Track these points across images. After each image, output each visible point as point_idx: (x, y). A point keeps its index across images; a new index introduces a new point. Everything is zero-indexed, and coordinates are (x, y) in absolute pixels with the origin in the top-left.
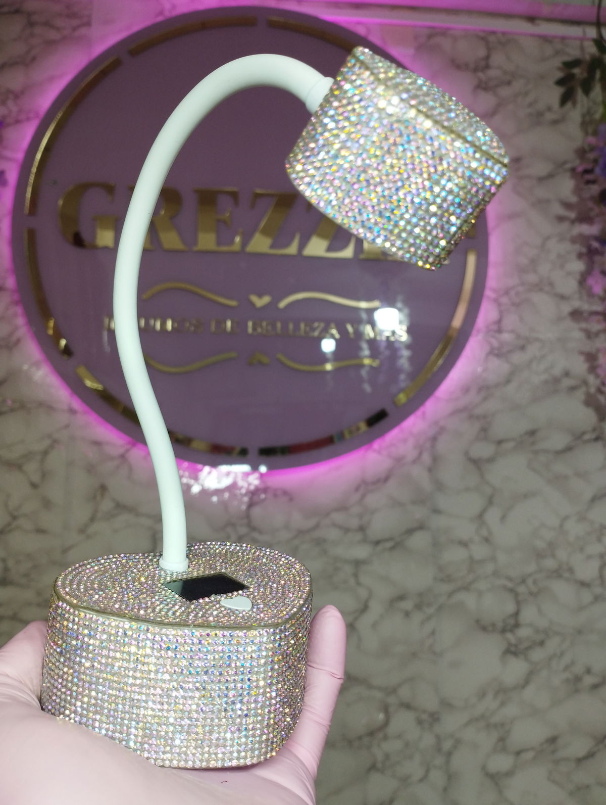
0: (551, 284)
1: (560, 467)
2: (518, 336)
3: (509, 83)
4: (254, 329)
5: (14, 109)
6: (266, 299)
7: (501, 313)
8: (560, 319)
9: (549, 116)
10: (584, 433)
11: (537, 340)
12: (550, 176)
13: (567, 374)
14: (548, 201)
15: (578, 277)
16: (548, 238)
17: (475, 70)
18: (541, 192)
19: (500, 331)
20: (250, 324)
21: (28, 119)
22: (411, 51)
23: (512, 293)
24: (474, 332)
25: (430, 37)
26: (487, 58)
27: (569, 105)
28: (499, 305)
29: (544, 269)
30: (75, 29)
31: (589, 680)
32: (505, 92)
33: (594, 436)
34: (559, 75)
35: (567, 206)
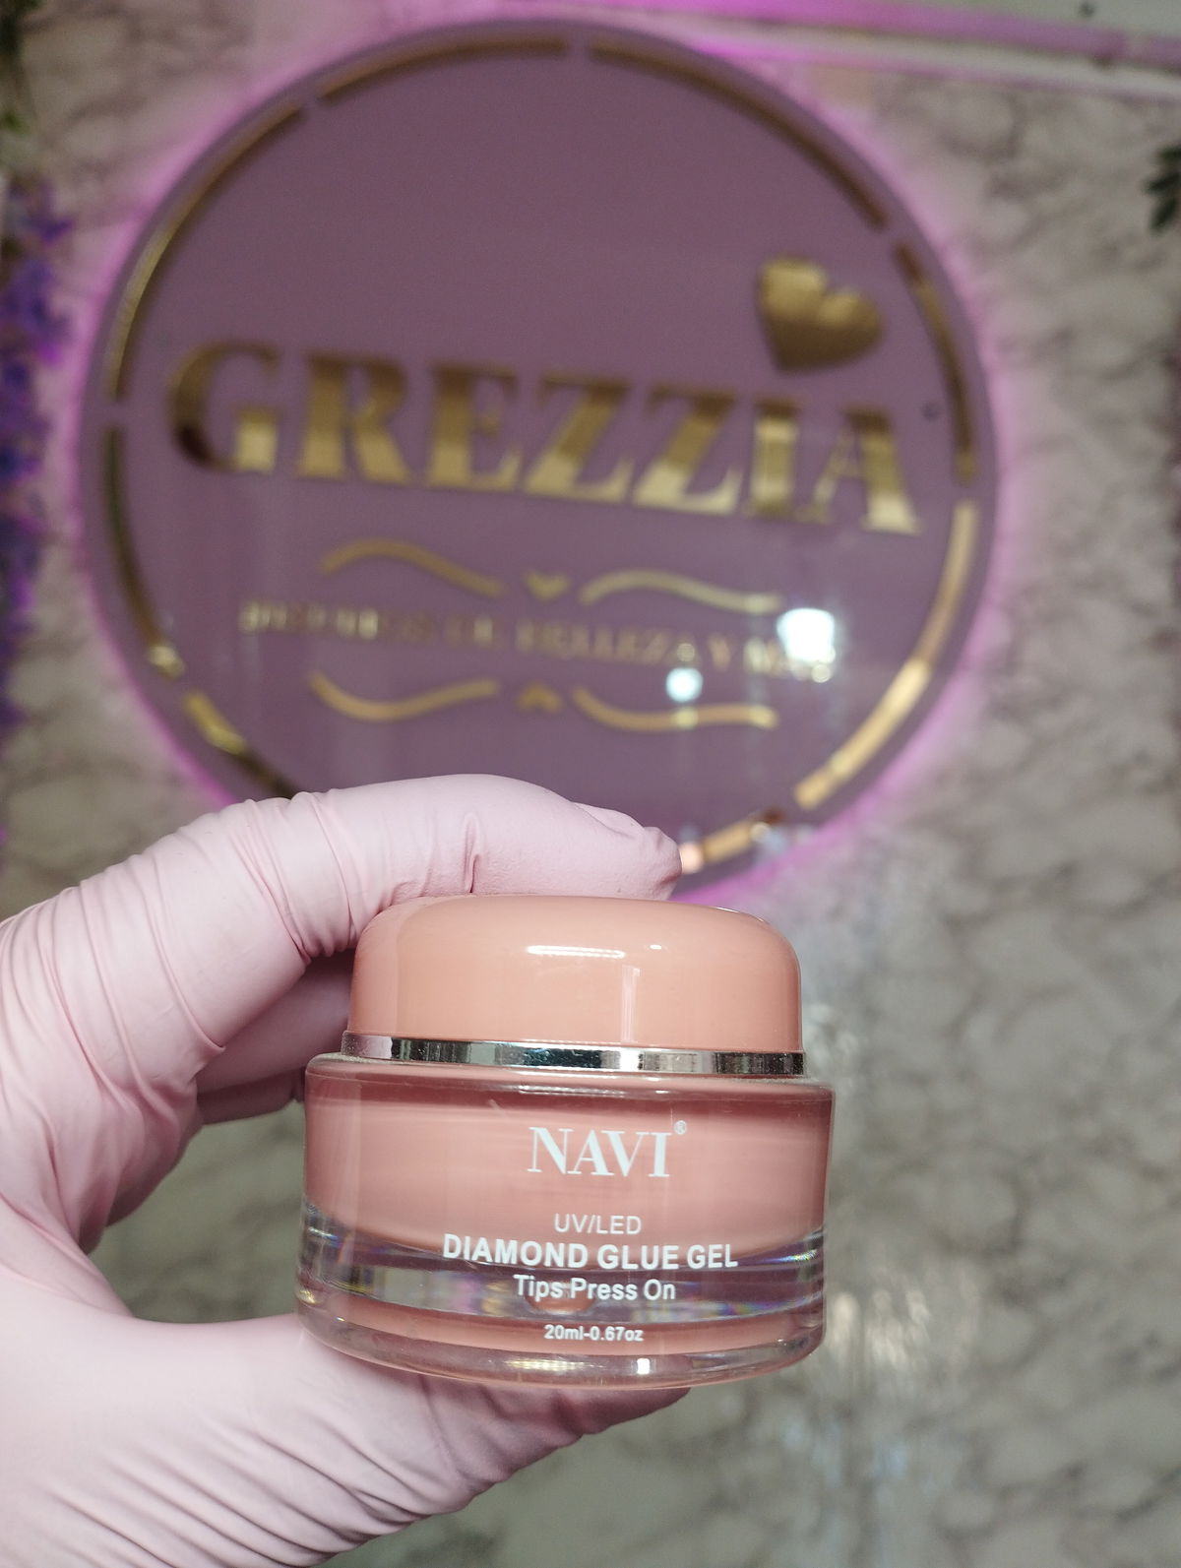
0: (1119, 580)
1: (1118, 941)
2: (1048, 680)
3: (1054, 185)
6: (558, 584)
7: (1017, 633)
8: (1130, 651)
9: (1131, 253)
10: (1167, 877)
11: (1086, 690)
12: (1126, 371)
13: (1141, 758)
14: (1122, 420)
15: (1170, 568)
16: (1118, 491)
17: (988, 157)
18: (1109, 400)
19: (1011, 669)
22: (868, 115)
23: (1040, 596)
25: (904, 91)
26: (1015, 134)
27: (1169, 233)
28: (1015, 617)
29: (1107, 550)
30: (220, 48)
31: (1152, 1361)
32: (1048, 202)
34: (1155, 172)
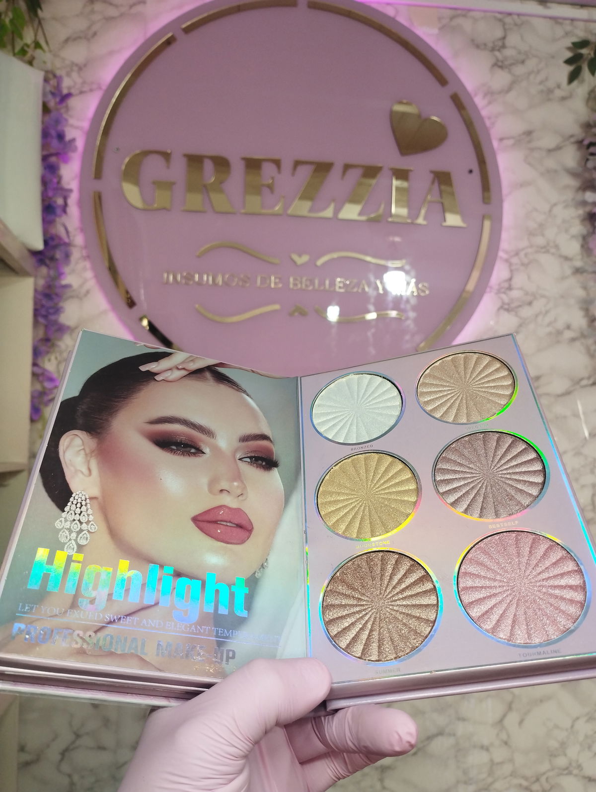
0: (557, 247)
1: (559, 409)
2: (527, 294)
3: (523, 62)
4: (295, 285)
5: (79, 81)
6: (305, 258)
7: (511, 271)
8: (563, 278)
9: (558, 93)
10: (582, 379)
11: (543, 296)
12: (558, 148)
13: (568, 327)
14: (556, 171)
15: (580, 239)
16: (555, 205)
17: (493, 50)
18: (551, 163)
19: (510, 288)
20: (291, 280)
21: (91, 90)
22: (435, 31)
23: (522, 254)
24: (488, 290)
25: (452, 18)
26: (504, 38)
27: (575, 83)
28: (510, 265)
29: (551, 233)
30: (131, 6)
32: (519, 70)
33: (591, 382)
34: (569, 55)
35: (574, 174)
